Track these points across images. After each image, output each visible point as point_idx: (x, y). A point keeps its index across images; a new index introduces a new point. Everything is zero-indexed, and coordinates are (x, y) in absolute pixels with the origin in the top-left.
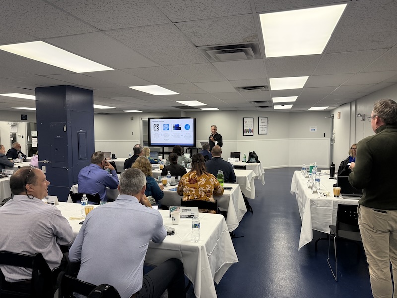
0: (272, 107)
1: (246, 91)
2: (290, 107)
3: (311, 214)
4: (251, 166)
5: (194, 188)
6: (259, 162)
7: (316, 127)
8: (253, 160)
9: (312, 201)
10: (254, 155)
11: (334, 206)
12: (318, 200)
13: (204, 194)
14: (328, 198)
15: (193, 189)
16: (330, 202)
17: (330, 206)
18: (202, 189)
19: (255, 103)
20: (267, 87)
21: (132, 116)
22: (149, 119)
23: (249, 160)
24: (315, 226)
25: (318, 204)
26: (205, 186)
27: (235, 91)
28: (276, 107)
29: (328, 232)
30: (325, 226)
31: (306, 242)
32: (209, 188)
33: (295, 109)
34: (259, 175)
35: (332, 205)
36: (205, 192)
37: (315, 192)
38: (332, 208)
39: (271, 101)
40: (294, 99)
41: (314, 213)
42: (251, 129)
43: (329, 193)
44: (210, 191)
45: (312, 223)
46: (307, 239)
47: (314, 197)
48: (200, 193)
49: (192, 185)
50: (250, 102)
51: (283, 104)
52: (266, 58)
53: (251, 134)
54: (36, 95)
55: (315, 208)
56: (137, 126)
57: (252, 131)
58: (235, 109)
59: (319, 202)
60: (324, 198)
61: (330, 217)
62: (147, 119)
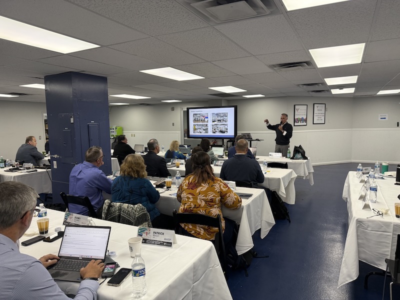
0: (329, 91)
1: (284, 69)
2: (351, 90)
3: (358, 239)
4: (295, 163)
5: (192, 194)
6: (305, 158)
7: (387, 115)
8: (299, 156)
9: (360, 221)
10: (301, 150)
11: (394, 231)
12: (369, 221)
13: (203, 204)
14: (386, 219)
15: (190, 196)
16: (387, 224)
17: (388, 230)
18: (201, 197)
19: (305, 87)
20: (310, 63)
21: (173, 107)
22: (188, 109)
23: (294, 156)
24: (363, 256)
25: (368, 226)
26: (205, 193)
27: (270, 70)
28: (335, 92)
29: (383, 267)
30: (379, 259)
31: (348, 279)
32: (210, 197)
33: (359, 94)
34: (305, 174)
35: (392, 230)
36: (206, 201)
37: (366, 207)
38: (391, 234)
39: (324, 84)
40: (353, 79)
41: (362, 239)
42: (305, 117)
43: (387, 211)
44: (212, 201)
45: (359, 252)
46: (349, 276)
47: (364, 215)
48: (199, 201)
49: (191, 191)
50: (298, 85)
51: (341, 87)
52: (287, 12)
53: (305, 124)
54: (45, 83)
55: (364, 232)
56: (178, 116)
57: (306, 121)
58: (284, 95)
59: (370, 224)
60: (379, 218)
61: (387, 247)
62: (186, 110)
